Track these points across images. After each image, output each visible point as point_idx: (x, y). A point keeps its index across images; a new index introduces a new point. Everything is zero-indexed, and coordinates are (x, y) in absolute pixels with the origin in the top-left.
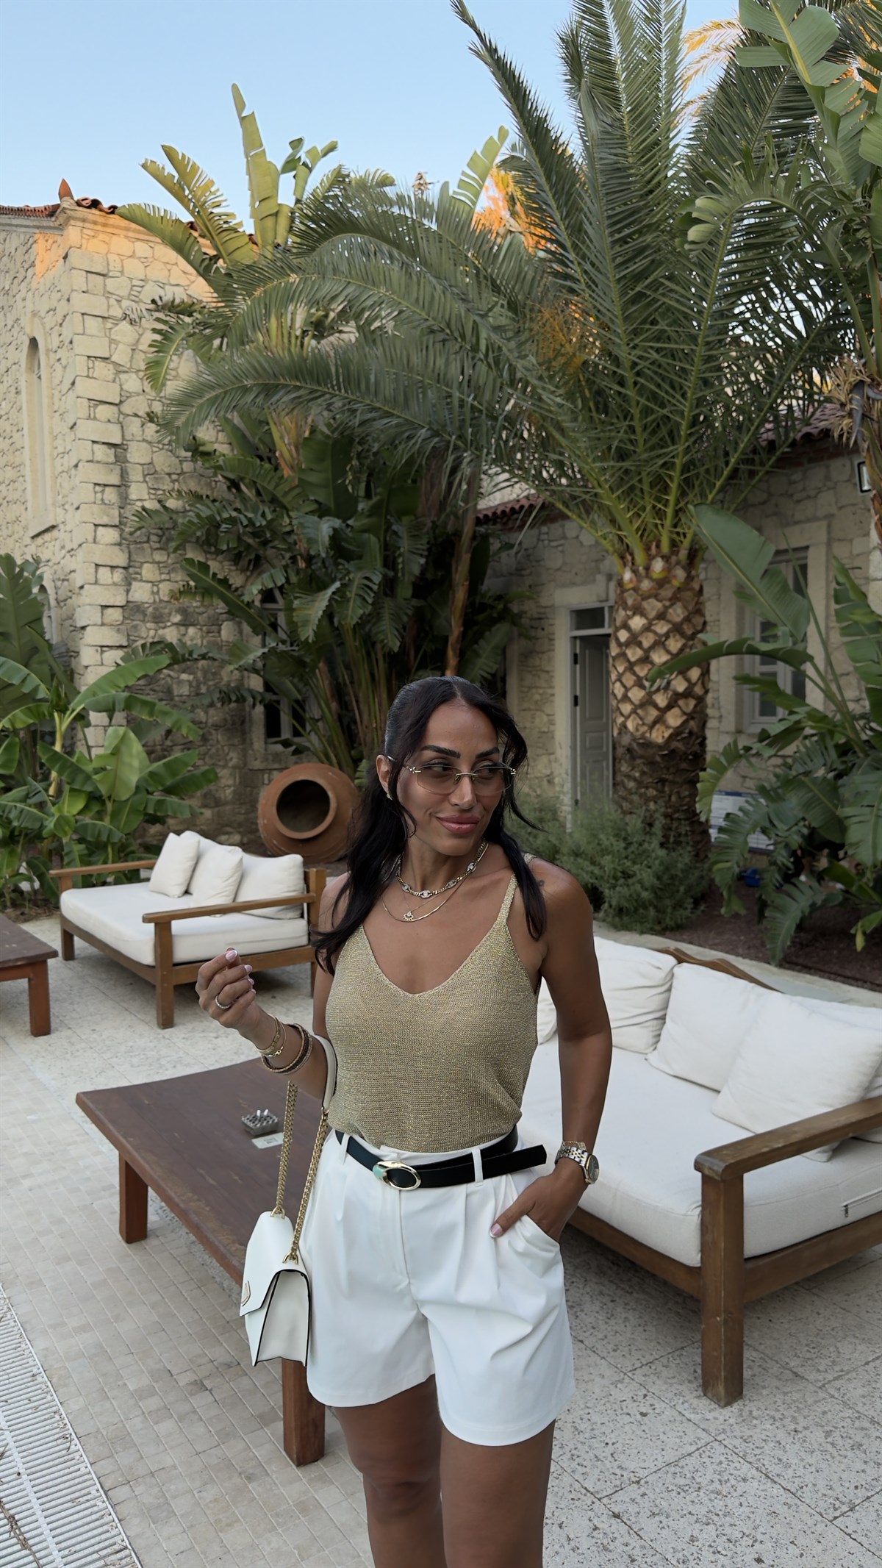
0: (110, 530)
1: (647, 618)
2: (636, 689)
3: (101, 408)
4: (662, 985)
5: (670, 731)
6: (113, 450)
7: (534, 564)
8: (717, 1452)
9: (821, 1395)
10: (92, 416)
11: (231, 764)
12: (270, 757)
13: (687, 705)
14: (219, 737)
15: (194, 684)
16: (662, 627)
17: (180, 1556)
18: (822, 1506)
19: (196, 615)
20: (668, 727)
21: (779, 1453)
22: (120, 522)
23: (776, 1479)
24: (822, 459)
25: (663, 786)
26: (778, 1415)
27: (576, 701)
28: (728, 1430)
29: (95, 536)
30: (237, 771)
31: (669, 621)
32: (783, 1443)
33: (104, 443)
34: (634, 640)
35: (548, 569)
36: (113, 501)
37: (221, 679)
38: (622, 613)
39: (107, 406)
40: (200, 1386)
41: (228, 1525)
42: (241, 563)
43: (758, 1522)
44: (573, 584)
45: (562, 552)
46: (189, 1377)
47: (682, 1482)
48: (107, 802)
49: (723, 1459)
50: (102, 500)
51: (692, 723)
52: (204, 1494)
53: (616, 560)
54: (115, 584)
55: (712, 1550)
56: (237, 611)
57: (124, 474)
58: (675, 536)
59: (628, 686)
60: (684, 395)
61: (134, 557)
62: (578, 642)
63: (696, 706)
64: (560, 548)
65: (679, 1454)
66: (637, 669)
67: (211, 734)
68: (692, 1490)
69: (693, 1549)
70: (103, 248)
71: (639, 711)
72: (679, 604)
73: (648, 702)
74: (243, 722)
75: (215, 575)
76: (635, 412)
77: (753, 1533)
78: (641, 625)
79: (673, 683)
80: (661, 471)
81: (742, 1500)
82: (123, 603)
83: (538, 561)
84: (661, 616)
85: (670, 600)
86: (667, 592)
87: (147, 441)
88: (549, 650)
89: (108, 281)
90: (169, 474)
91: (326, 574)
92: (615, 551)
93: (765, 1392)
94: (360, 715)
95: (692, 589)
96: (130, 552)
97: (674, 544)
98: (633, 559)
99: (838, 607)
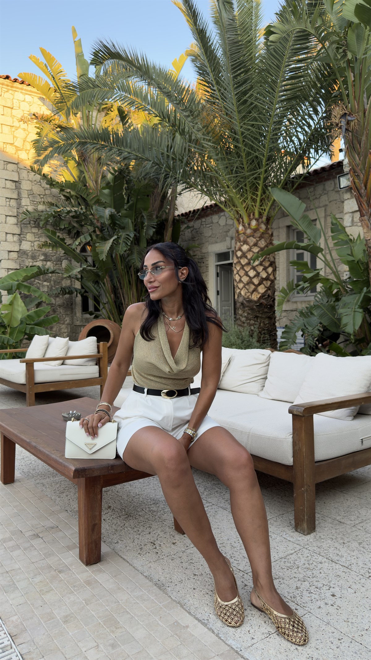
0: (13, 218)
1: (249, 246)
2: (245, 276)
3: (9, 165)
4: (265, 363)
5: (260, 295)
6: (14, 184)
7: (199, 235)
8: (305, 552)
9: (354, 529)
10: (5, 168)
11: (66, 323)
12: (84, 320)
13: (267, 283)
14: (61, 310)
15: (50, 287)
16: (256, 249)
17: (19, 606)
18: (362, 572)
19: (51, 257)
20: (259, 293)
21: (338, 552)
22: (17, 215)
23: (337, 562)
24: (322, 181)
25: (257, 320)
26: (334, 537)
27: (218, 293)
28: (310, 544)
29: (6, 220)
30: (69, 326)
31: (259, 247)
32: (338, 548)
33: (10, 180)
34: (244, 255)
35: (205, 237)
36: (14, 205)
37: (62, 285)
38: (238, 244)
39: (12, 164)
40: (36, 536)
41: (46, 592)
42: (71, 235)
43: (330, 579)
44: (217, 242)
45: (211, 229)
46: (31, 533)
47: (289, 565)
48: (8, 328)
49: (309, 555)
50: (9, 205)
51: (269, 292)
52: (35, 579)
53: (236, 222)
54: (14, 242)
55: (308, 592)
56: (69, 253)
57: (19, 194)
58: (261, 210)
59: (242, 276)
60: (264, 147)
61: (23, 230)
62: (219, 268)
63: (271, 284)
64: (210, 228)
65: (286, 554)
66: (245, 268)
67: (57, 309)
68: (294, 568)
69: (299, 592)
70: (11, 97)
71: (246, 286)
72: (263, 239)
73: (250, 282)
74: (72, 304)
75: (58, 236)
76: (243, 154)
77: (329, 584)
78: (246, 249)
79: (261, 273)
80: (255, 181)
81: (321, 571)
82: (18, 250)
83: (201, 234)
84: (255, 245)
85: (259, 238)
86: (258, 234)
87: (29, 180)
88: (206, 272)
89: (13, 111)
90: (39, 195)
91: (109, 234)
92: (235, 218)
93: (326, 529)
94: (124, 300)
95: (268, 234)
96: (21, 228)
97: (260, 214)
98: (243, 221)
99: (333, 234)
